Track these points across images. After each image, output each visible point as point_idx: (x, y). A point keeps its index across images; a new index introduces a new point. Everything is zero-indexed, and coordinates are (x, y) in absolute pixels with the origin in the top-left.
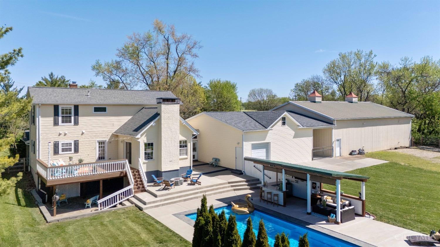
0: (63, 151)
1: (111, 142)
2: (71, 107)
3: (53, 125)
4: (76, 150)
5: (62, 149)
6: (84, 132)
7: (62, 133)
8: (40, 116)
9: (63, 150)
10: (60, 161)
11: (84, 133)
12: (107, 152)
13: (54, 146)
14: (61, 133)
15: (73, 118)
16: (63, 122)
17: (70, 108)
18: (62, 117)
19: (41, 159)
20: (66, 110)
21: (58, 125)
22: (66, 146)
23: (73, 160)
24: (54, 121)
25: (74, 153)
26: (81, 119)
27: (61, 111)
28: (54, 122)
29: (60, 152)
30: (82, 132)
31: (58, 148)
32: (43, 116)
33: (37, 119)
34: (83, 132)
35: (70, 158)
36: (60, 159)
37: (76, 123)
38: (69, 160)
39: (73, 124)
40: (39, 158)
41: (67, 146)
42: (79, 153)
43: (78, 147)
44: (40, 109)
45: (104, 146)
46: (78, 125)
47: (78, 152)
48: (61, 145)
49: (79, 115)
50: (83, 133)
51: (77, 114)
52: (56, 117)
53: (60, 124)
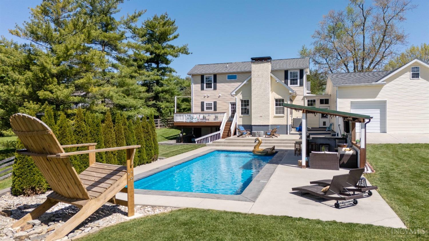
0: (206, 109)
2: (212, 76)
3: (200, 89)
4: (215, 109)
13: (201, 105)
14: (205, 95)
20: (209, 78)
24: (201, 86)
27: (205, 79)
30: (219, 95)
31: (204, 107)
32: (195, 83)
39: (213, 89)
41: (210, 105)
43: (216, 106)
46: (216, 89)
48: (206, 105)
49: (217, 82)
52: (203, 84)
53: (205, 89)
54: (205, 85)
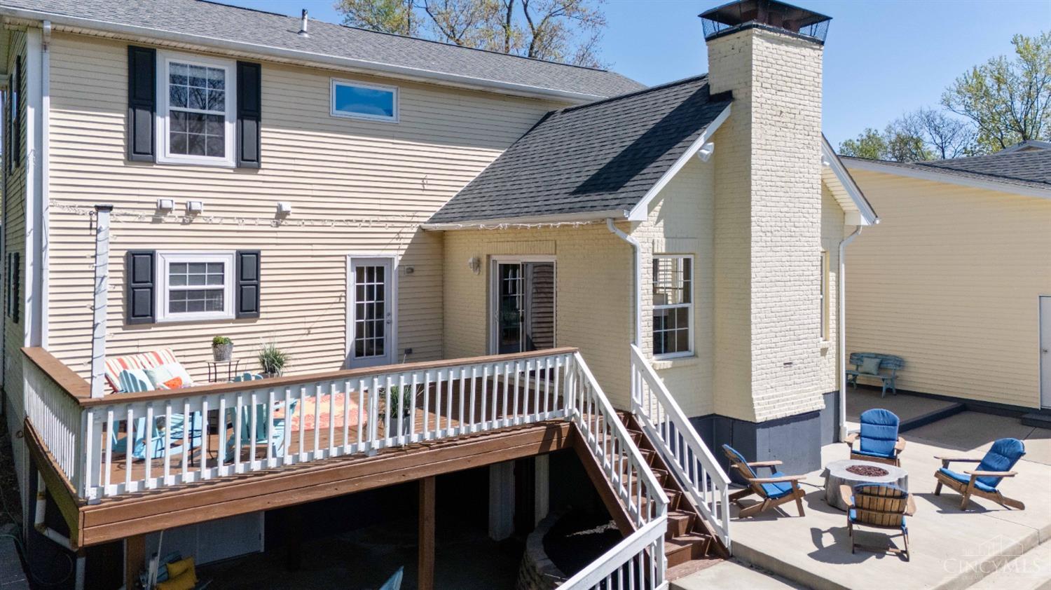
0: (174, 308)
1: (412, 271)
2: (223, 71)
3: (122, 156)
4: (248, 307)
5: (173, 294)
6: (286, 207)
7: (175, 207)
8: (46, 100)
9: (179, 301)
10: (161, 362)
11: (287, 213)
12: (393, 317)
13: (127, 278)
14: (166, 204)
15: (230, 129)
16: (177, 147)
17: (215, 77)
18: (174, 116)
19: (49, 349)
20: (194, 81)
21: (153, 162)
22: (194, 280)
23: (234, 356)
24: (128, 133)
25: (238, 317)
26: (271, 138)
27: (168, 84)
28: (127, 140)
29: (162, 310)
30: (279, 207)
31: (152, 289)
32: (65, 102)
33: (30, 113)
34: (284, 209)
35: (216, 343)
36: (161, 351)
37: (249, 159)
38: (211, 358)
39: (233, 164)
40: (37, 343)
41: (201, 280)
42: (259, 322)
43: (257, 286)
44: (47, 56)
45: (380, 288)
46: (259, 168)
47: (257, 316)
48: (168, 274)
49: (263, 115)
50: (281, 215)
51: (250, 109)
52: (142, 114)
53: (160, 157)
54: (163, 125)
